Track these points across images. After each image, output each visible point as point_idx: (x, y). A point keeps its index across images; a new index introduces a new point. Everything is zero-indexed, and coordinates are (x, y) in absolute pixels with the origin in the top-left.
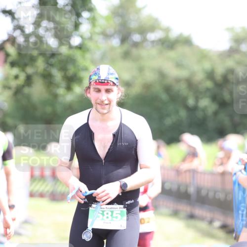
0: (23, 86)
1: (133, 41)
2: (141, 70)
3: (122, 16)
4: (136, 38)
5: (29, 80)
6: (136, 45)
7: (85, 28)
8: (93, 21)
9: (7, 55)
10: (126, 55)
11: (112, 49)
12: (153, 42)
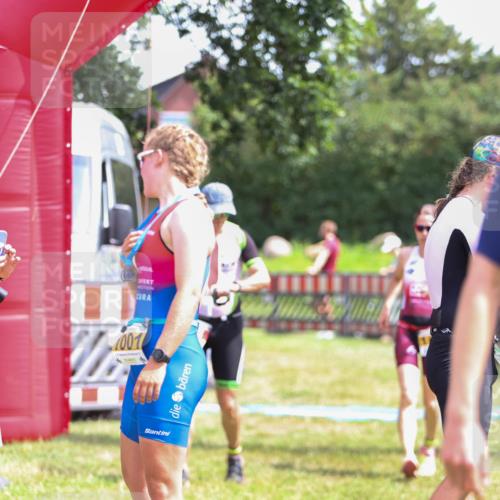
0: (228, 141)
4: (415, 61)
5: (236, 129)
6: (414, 73)
7: (328, 45)
8: (343, 34)
10: (397, 91)
11: (375, 78)
12: (445, 66)
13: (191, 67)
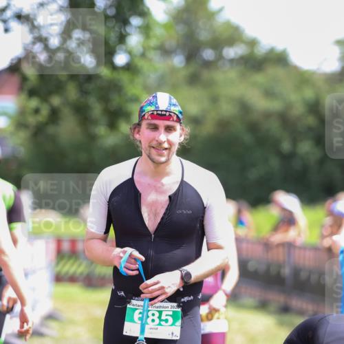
0: (46, 124)
1: (204, 60)
2: (215, 100)
4: (208, 54)
5: (54, 115)
6: (208, 64)
7: (134, 40)
8: (146, 30)
9: (24, 79)
10: (193, 80)
11: (173, 70)
12: (232, 61)
13: (14, 62)
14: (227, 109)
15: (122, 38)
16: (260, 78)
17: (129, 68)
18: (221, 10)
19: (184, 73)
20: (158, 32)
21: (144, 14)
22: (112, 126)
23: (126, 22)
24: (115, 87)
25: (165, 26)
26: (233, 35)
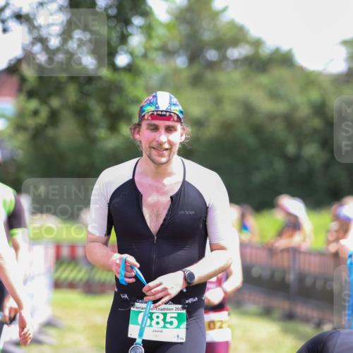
0: (46, 126)
1: (207, 60)
2: (218, 101)
3: (190, 23)
4: (212, 55)
5: (54, 117)
6: (211, 65)
7: (136, 40)
8: (148, 30)
9: (23, 80)
10: (196, 81)
12: (236, 61)
13: (13, 62)
14: (231, 111)
15: (124, 39)
16: (264, 79)
17: (130, 69)
18: (225, 9)
19: (186, 75)
20: (160, 32)
21: (146, 13)
22: (113, 128)
23: (127, 22)
24: (116, 88)
25: (168, 26)
26: (238, 35)
